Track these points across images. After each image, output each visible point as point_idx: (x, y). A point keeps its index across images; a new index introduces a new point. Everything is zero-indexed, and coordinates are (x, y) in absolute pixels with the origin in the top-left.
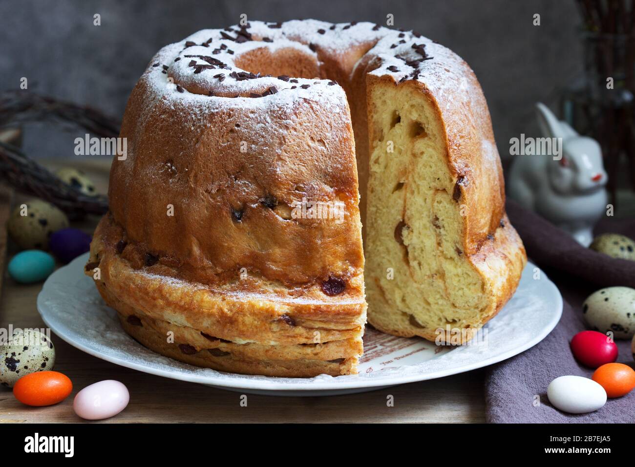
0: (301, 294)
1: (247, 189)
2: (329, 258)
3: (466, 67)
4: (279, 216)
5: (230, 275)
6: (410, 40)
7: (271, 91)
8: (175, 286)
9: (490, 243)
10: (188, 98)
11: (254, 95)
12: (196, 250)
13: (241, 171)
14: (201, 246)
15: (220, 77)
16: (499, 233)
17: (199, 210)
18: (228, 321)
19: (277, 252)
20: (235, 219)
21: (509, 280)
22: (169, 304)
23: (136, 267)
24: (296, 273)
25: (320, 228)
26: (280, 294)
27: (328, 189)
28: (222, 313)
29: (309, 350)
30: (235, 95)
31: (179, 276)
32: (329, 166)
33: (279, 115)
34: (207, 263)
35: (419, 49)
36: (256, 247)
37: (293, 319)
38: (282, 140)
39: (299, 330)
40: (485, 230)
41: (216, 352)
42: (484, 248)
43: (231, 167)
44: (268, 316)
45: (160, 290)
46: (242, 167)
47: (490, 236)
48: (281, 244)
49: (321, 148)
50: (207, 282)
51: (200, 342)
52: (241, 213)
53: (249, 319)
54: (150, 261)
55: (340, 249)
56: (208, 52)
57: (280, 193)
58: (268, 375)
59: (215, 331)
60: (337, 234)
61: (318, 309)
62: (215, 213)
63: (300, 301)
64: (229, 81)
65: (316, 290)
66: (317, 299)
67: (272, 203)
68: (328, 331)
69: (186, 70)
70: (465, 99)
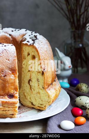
0: (3, 98)
2: (10, 89)
3: (47, 42)
6: (34, 34)
9: (51, 85)
16: (54, 83)
21: (56, 95)
24: (1, 93)
25: (7, 82)
27: (10, 72)
29: (4, 112)
32: (10, 66)
35: (36, 37)
40: (50, 82)
47: (52, 84)
49: (8, 61)
55: (13, 87)
60: (12, 83)
61: (6, 102)
65: (6, 97)
66: (7, 99)
68: (9, 107)
70: (46, 50)
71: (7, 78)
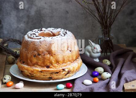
0: (43, 68)
1: (36, 53)
2: (47, 63)
3: (73, 35)
4: (40, 57)
5: (34, 65)
6: (65, 31)
7: (41, 38)
8: (26, 66)
9: (75, 61)
10: (29, 39)
11: (38, 39)
12: (29, 61)
13: (35, 50)
14: (30, 61)
15: (34, 36)
16: (77, 59)
17: (29, 55)
18: (32, 72)
19: (40, 62)
20: (34, 57)
21: (78, 66)
22: (25, 69)
23: (22, 64)
24: (42, 65)
25: (46, 59)
26: (40, 68)
27: (47, 53)
28: (32, 71)
29: (44, 76)
30: (35, 39)
31: (27, 65)
32: (47, 50)
33: (40, 42)
34: (30, 63)
35: (66, 32)
36: (37, 61)
37: (41, 72)
38: (41, 46)
39: (42, 73)
40: (75, 59)
41: (32, 76)
42: (74, 62)
43: (34, 49)
44: (38, 71)
45: (24, 67)
46: (35, 49)
47: (76, 60)
48: (40, 61)
49: (46, 47)
50: (30, 66)
51: (29, 75)
52: (35, 56)
53: (35, 71)
54: (23, 63)
55: (49, 62)
56: (34, 33)
57: (40, 53)
58: (39, 80)
59: (31, 73)
60: (48, 59)
61: (45, 70)
62: (32, 56)
63: (43, 69)
64: (35, 37)
65: (45, 67)
66: (45, 69)
67: (39, 55)
68: (47, 73)
69: (30, 35)
71: (46, 56)
